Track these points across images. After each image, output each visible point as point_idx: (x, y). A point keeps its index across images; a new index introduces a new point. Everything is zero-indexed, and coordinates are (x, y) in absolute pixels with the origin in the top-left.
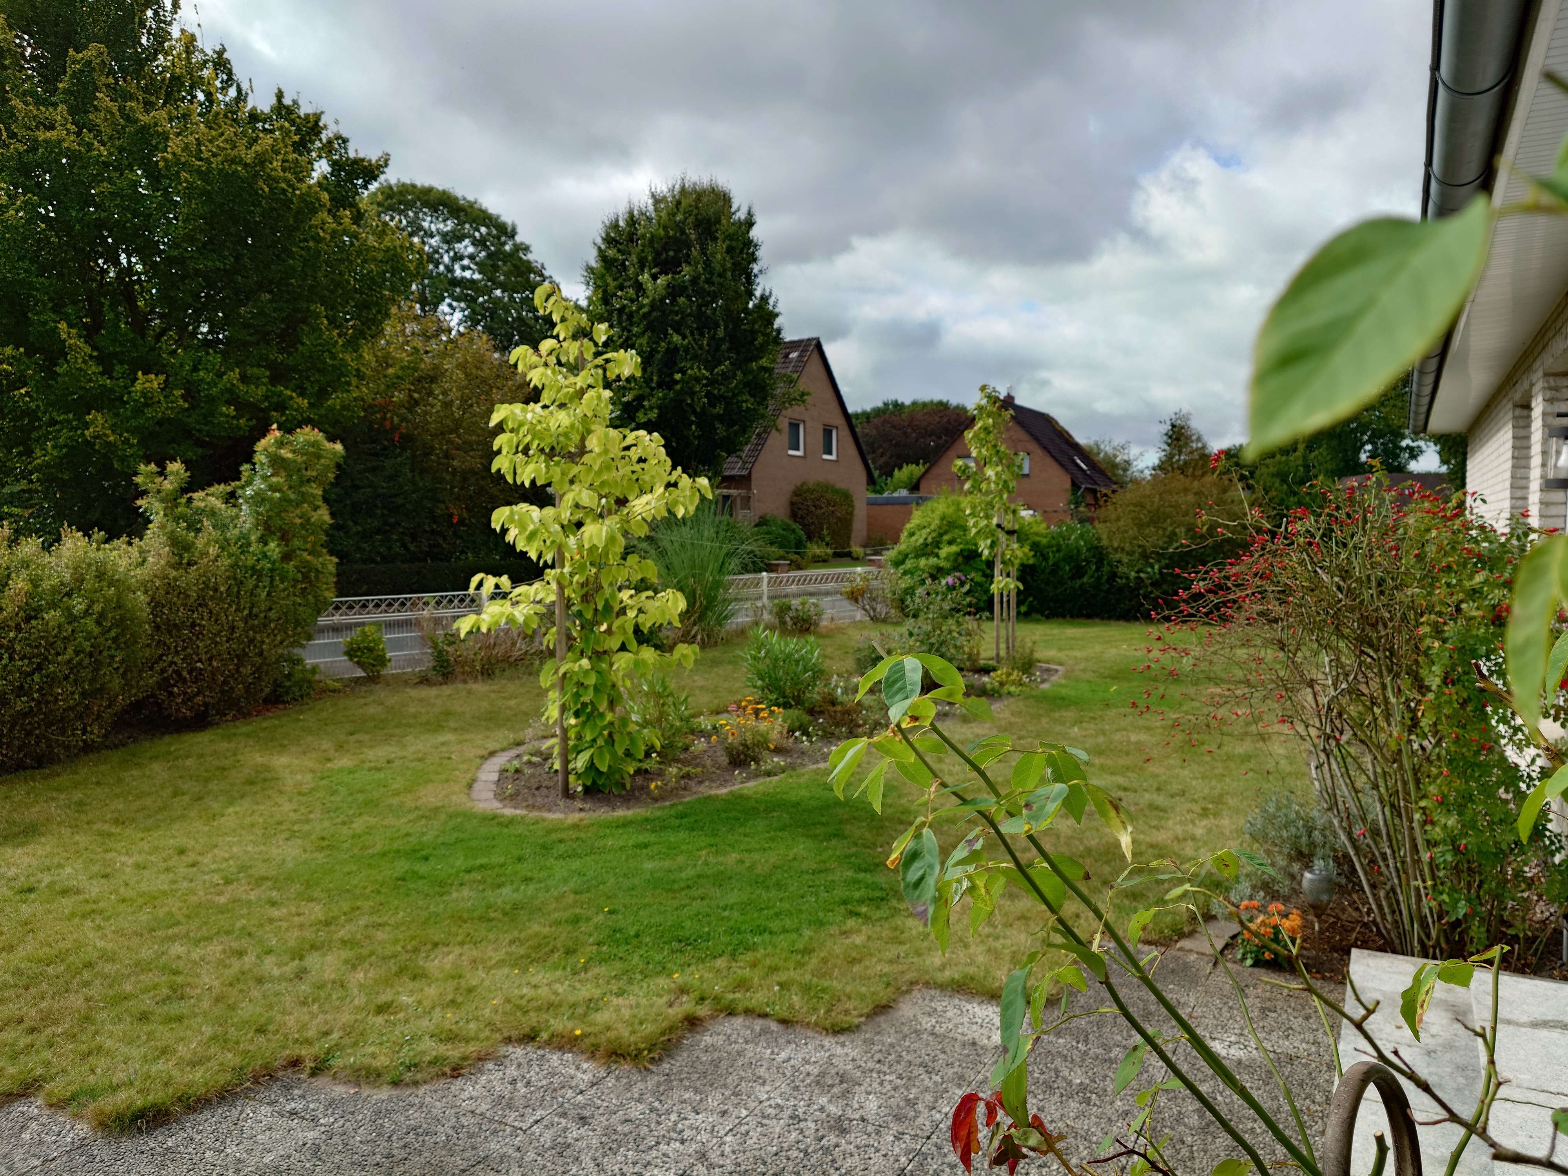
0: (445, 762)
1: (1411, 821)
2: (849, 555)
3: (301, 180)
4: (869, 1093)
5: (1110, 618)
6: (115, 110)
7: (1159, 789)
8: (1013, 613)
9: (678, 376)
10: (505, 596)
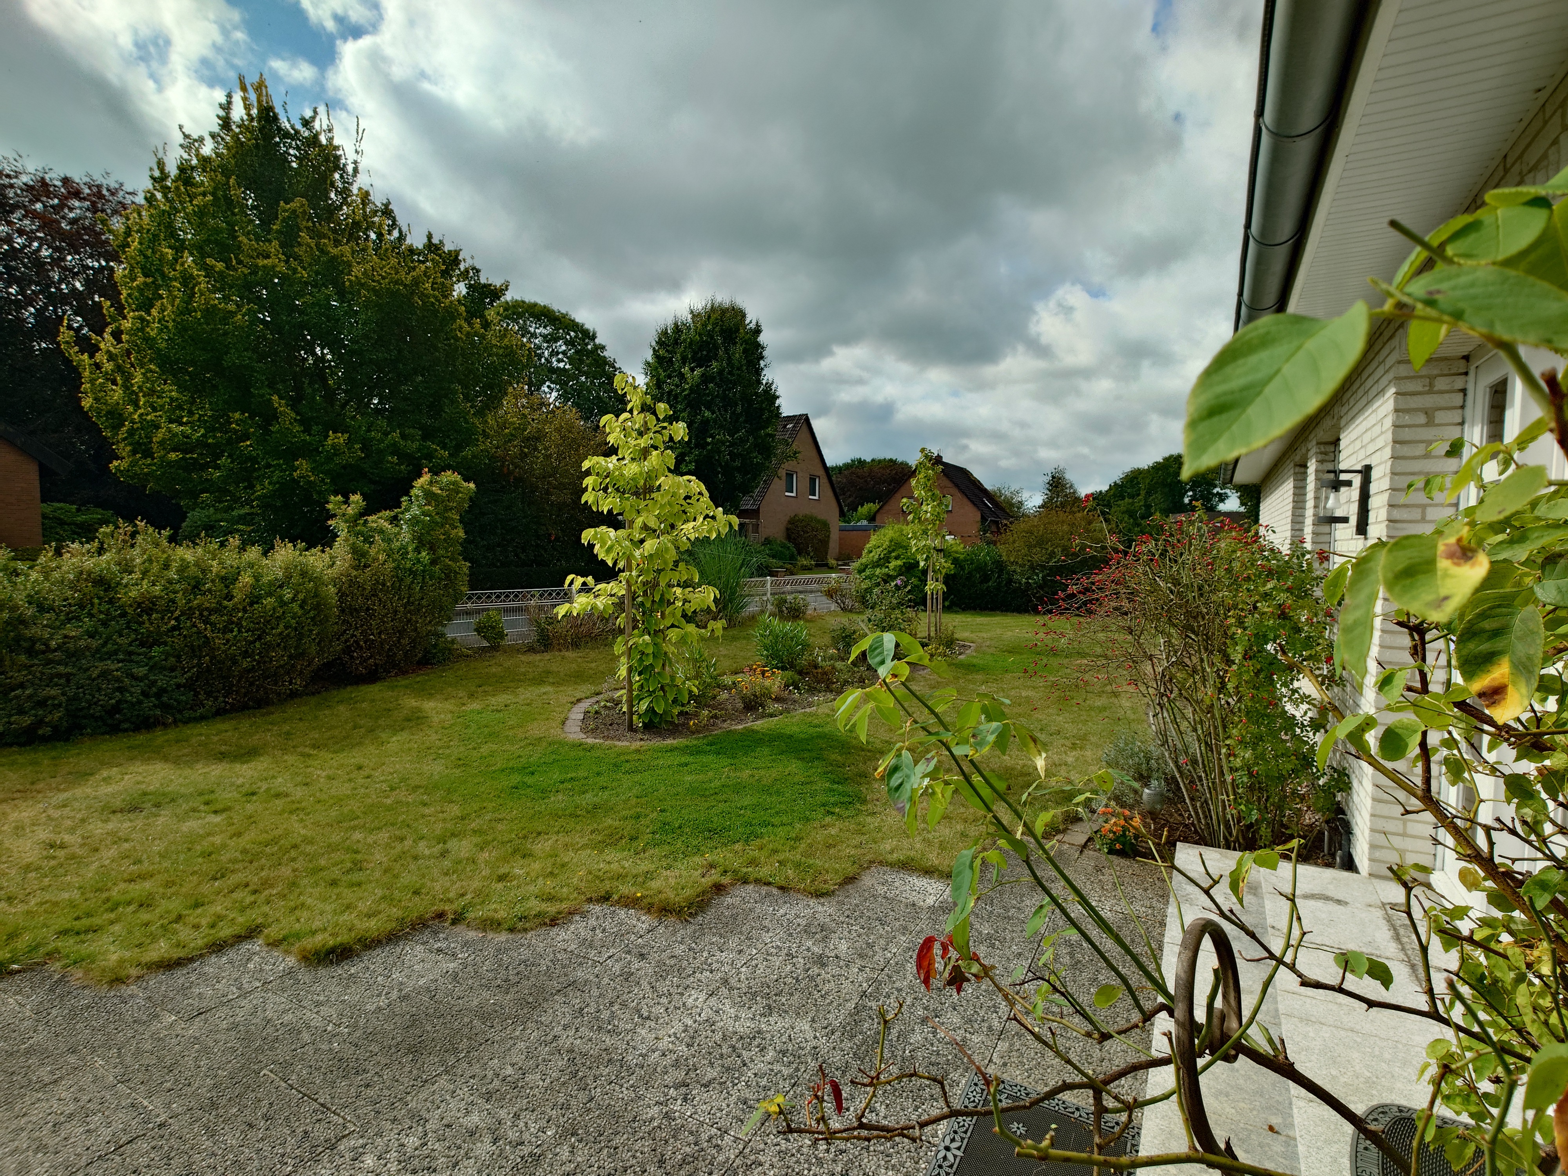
0: (546, 706)
1: (1220, 754)
2: (827, 565)
3: (446, 297)
4: (841, 939)
5: (1007, 611)
6: (313, 245)
7: (1041, 730)
8: (940, 606)
9: (709, 440)
10: (589, 590)
